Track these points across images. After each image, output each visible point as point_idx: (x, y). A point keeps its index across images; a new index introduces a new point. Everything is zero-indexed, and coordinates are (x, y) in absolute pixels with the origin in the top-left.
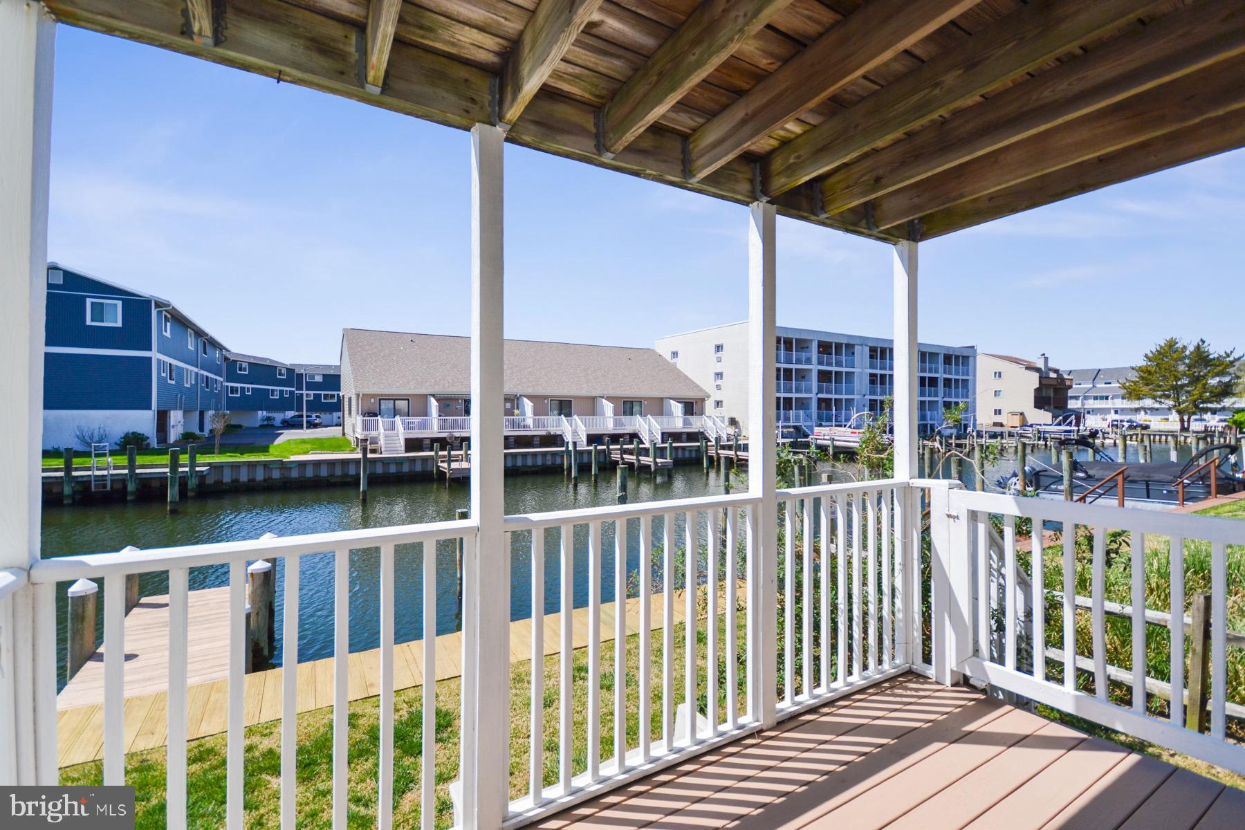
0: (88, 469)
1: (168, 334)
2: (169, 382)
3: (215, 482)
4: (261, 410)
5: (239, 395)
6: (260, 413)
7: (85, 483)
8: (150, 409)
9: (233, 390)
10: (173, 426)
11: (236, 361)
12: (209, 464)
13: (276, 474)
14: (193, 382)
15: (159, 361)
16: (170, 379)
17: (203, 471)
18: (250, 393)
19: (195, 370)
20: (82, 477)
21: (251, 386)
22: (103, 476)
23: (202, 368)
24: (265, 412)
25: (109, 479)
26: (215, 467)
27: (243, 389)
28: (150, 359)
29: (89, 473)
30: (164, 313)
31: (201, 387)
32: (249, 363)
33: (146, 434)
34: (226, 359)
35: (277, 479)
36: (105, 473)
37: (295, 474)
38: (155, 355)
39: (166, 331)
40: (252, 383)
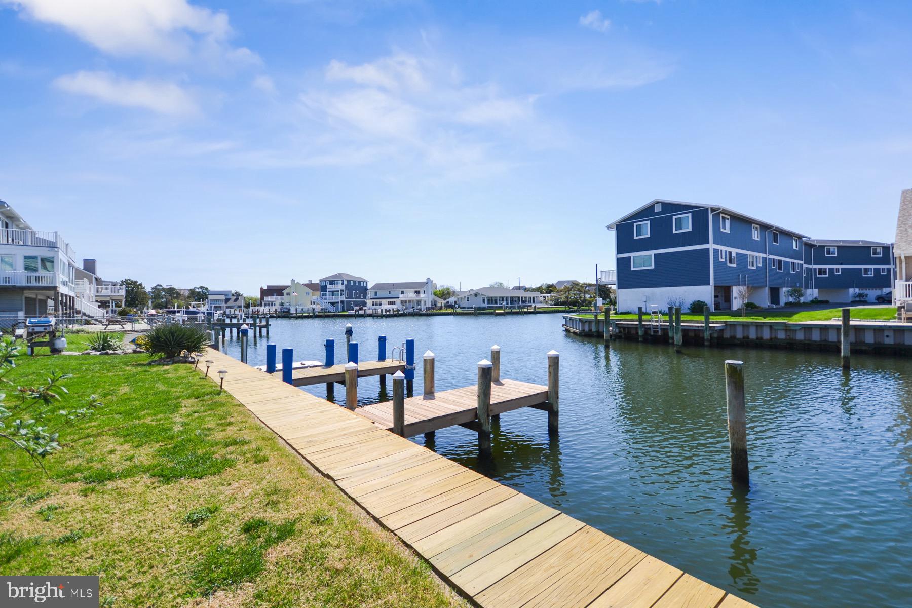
0: (649, 321)
1: (727, 230)
2: (729, 265)
3: (731, 337)
4: (853, 287)
5: (827, 275)
6: (851, 290)
7: (647, 329)
8: (709, 284)
9: (821, 271)
10: (735, 298)
11: (824, 246)
12: (725, 323)
13: (781, 335)
14: (760, 265)
15: (716, 251)
16: (730, 262)
17: (714, 327)
18: (840, 273)
19: (764, 255)
20: (647, 325)
21: (840, 267)
22: (657, 326)
23: (771, 254)
24: (857, 290)
25: (659, 327)
26: (730, 325)
27: (831, 270)
28: (708, 249)
29: (650, 323)
30: (722, 215)
31: (770, 269)
32: (838, 247)
33: (706, 302)
34: (806, 244)
35: (782, 339)
36: (657, 324)
37: (800, 336)
38: (711, 246)
39: (724, 228)
40: (841, 264)
